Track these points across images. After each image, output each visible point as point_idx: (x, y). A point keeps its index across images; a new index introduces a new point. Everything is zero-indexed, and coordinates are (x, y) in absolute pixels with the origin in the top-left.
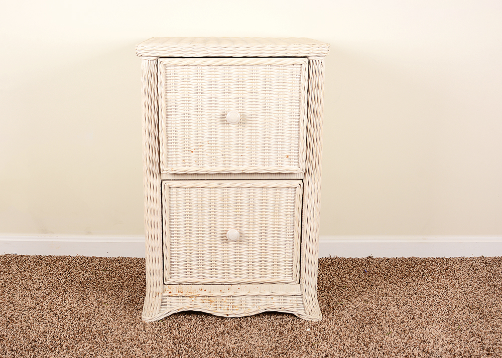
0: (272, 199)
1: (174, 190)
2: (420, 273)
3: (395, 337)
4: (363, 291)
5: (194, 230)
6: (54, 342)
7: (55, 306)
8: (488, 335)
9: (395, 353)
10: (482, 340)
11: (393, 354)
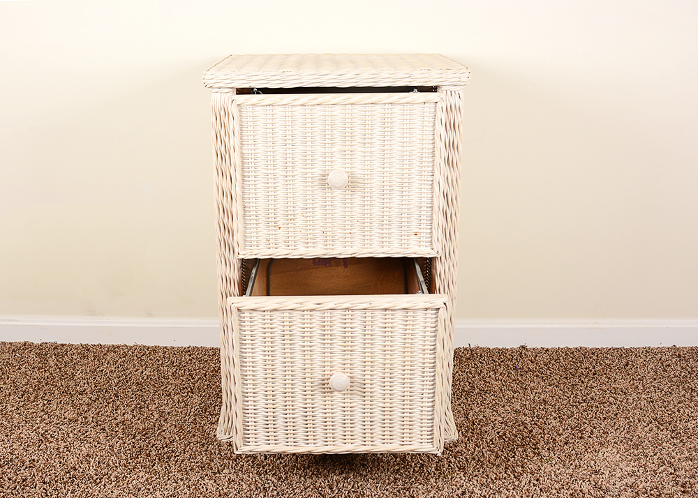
0: (401, 326)
2: (591, 371)
3: (557, 466)
4: (513, 397)
6: (99, 470)
7: (103, 418)
8: (684, 464)
9: (556, 489)
10: (675, 470)
11: (554, 491)
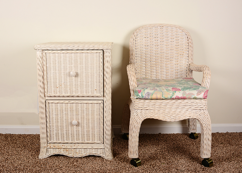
0: (91, 108)
1: (51, 104)
5: (59, 121)
